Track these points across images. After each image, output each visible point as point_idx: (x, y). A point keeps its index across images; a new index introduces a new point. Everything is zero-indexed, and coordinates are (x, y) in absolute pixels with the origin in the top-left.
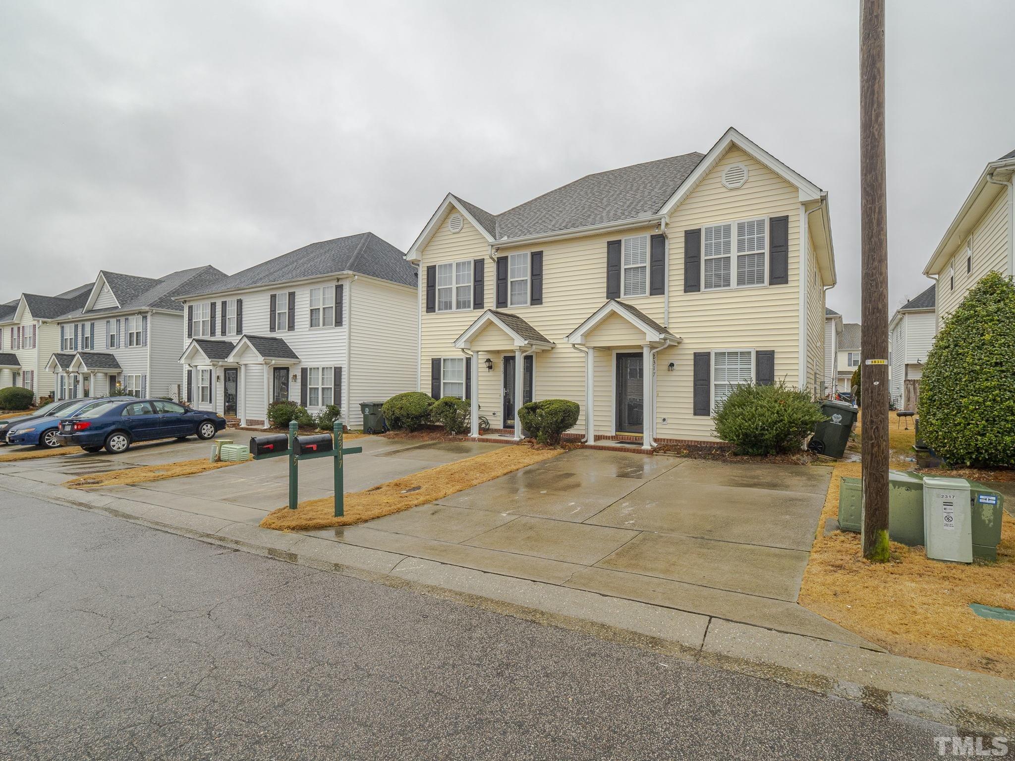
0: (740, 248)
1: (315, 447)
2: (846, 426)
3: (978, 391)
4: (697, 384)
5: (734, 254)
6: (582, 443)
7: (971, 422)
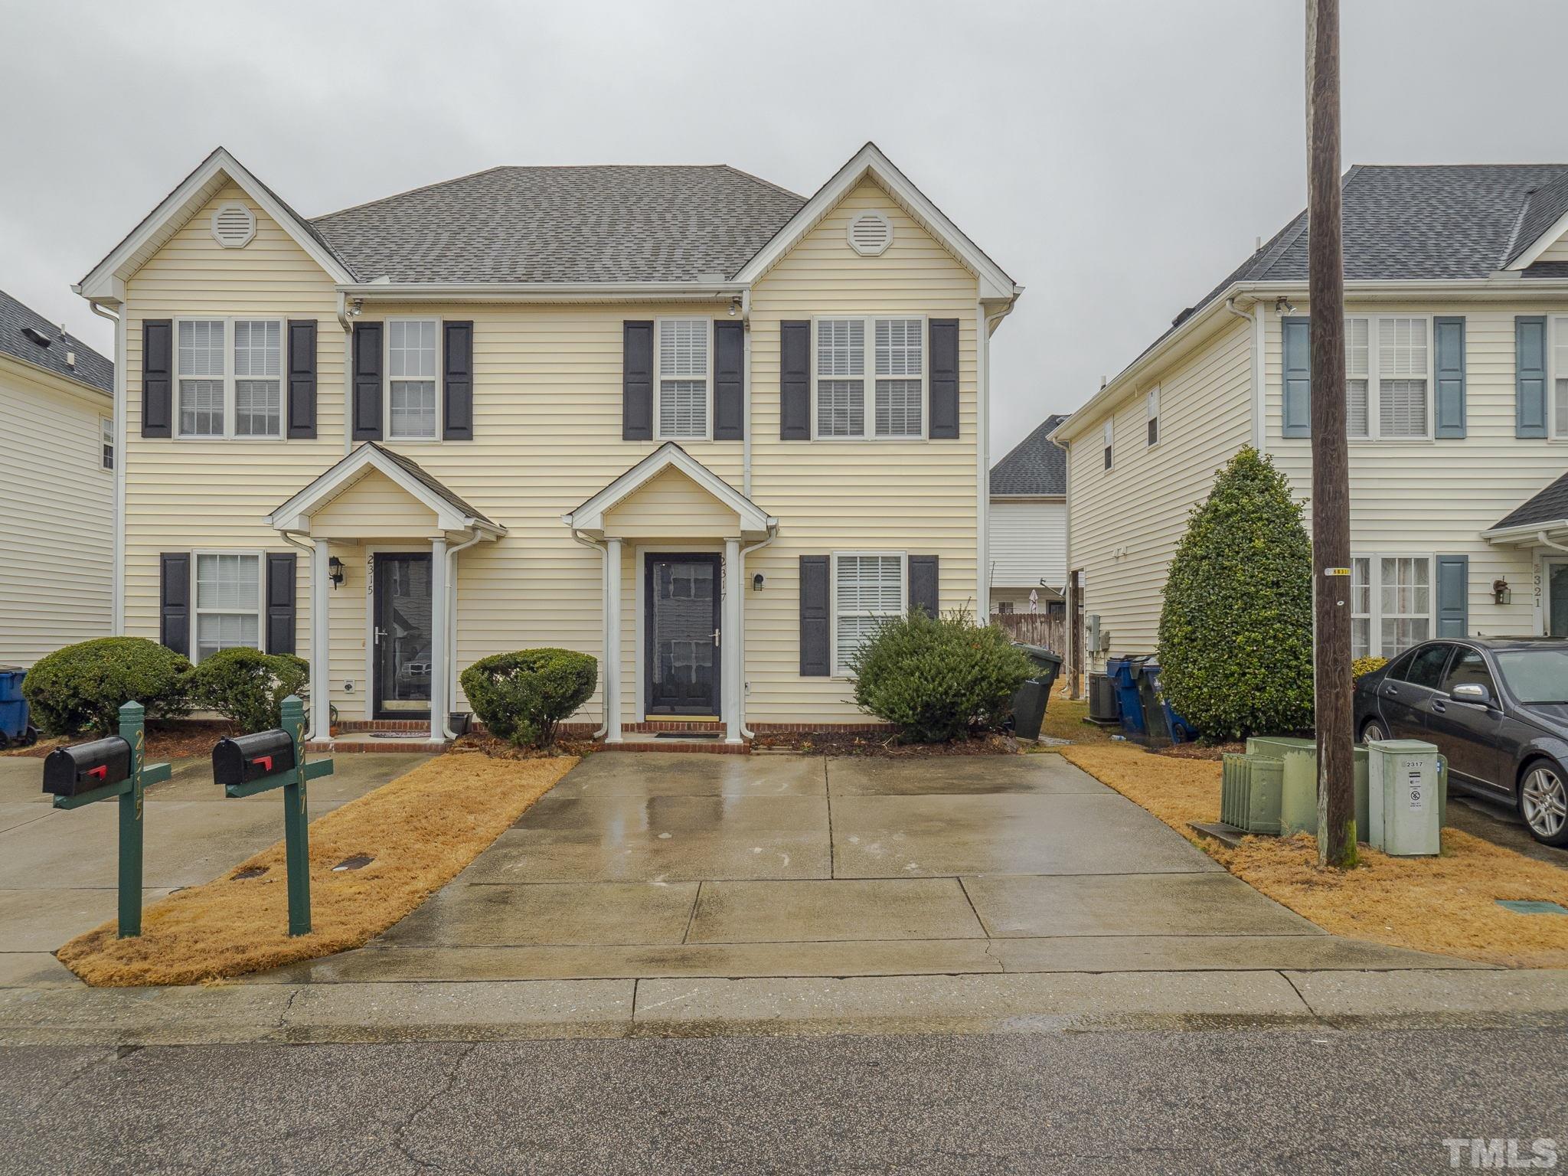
0: (881, 368)
1: (267, 760)
2: (1044, 686)
3: (1255, 624)
4: (807, 615)
5: (870, 377)
6: (595, 740)
7: (1247, 671)
